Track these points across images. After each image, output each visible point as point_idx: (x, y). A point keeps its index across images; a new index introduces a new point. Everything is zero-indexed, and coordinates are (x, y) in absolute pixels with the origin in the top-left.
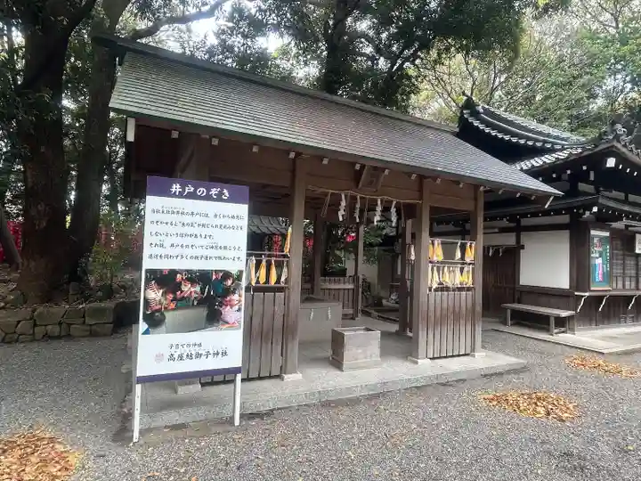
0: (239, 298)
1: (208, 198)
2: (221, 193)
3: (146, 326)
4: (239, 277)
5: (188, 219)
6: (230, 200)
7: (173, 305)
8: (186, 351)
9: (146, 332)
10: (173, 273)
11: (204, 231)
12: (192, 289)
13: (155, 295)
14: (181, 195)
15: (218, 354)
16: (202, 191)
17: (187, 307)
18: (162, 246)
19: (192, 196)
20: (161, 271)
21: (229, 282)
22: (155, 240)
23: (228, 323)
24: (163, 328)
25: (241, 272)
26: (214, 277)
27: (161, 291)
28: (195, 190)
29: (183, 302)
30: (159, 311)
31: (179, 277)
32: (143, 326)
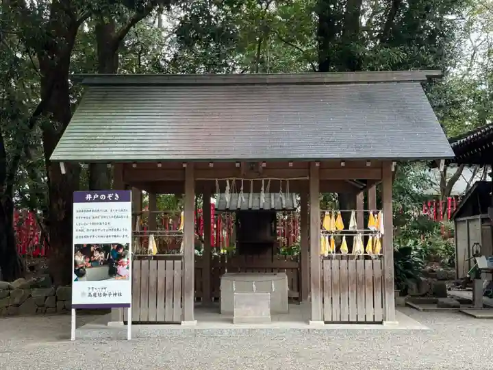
0: (128, 260)
1: (107, 200)
2: (114, 196)
3: (76, 277)
4: (127, 248)
5: (95, 214)
6: (120, 200)
7: (89, 265)
8: (98, 292)
9: (76, 280)
10: (89, 246)
11: (104, 220)
12: (100, 255)
13: (79, 258)
14: (91, 201)
15: (116, 294)
16: (103, 197)
17: (97, 266)
18: (82, 230)
19: (98, 200)
20: (83, 245)
21: (121, 251)
22: (79, 228)
23: (121, 276)
25: (128, 244)
26: (112, 248)
27: (83, 257)
28: (99, 197)
29: (95, 263)
30: (82, 268)
31: (92, 248)
32: (74, 276)
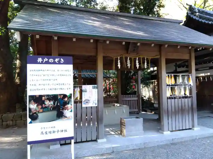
1: (54, 63)
2: (60, 60)
3: (31, 120)
5: (45, 73)
6: (64, 63)
7: (41, 110)
8: (48, 130)
9: (31, 123)
10: (41, 96)
11: (53, 78)
12: (50, 103)
13: (33, 106)
14: (42, 63)
15: (62, 131)
16: (51, 60)
17: (48, 111)
18: (35, 85)
19: (47, 63)
20: (35, 96)
21: (66, 99)
22: (33, 83)
23: (66, 117)
24: (38, 120)
25: (71, 94)
27: (36, 105)
28: (48, 60)
29: (46, 109)
30: (35, 113)
31: (43, 98)
32: (29, 120)
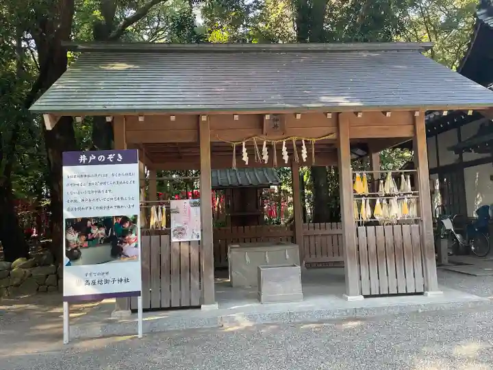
0: (136, 238)
1: (107, 162)
2: (116, 157)
3: (69, 260)
5: (92, 180)
6: (123, 162)
7: (86, 244)
8: (97, 278)
9: (69, 264)
10: (85, 220)
11: (105, 187)
12: (99, 232)
13: (72, 237)
14: (87, 163)
15: (121, 280)
16: (101, 158)
17: (96, 245)
18: (75, 201)
19: (96, 162)
20: (76, 219)
21: (127, 225)
22: (71, 197)
23: (127, 256)
25: (136, 216)
26: (115, 222)
27: (77, 234)
28: (97, 158)
29: (92, 241)
30: (76, 248)
31: (89, 222)
32: (66, 260)
